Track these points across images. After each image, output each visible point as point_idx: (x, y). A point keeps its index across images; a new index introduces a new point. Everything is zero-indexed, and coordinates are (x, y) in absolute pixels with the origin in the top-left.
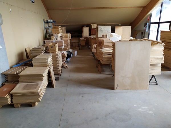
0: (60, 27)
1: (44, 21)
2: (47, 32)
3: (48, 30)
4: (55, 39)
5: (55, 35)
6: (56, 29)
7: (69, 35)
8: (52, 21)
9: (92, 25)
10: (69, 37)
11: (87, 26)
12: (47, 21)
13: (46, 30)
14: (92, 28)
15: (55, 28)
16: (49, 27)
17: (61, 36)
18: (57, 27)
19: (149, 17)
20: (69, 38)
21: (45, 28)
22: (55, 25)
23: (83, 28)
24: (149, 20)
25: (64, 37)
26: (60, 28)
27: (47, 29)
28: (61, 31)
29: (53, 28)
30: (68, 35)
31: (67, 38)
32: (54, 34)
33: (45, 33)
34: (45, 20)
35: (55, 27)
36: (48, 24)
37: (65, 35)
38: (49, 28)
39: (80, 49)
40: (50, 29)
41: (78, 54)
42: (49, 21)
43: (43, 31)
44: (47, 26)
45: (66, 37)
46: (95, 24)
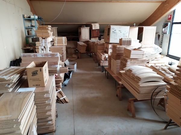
0: (50, 26)
1: (24, 17)
2: (28, 34)
3: (30, 32)
4: (43, 48)
5: (42, 41)
6: (43, 31)
7: (64, 39)
8: (36, 17)
9: (92, 24)
10: (64, 42)
11: (87, 25)
12: (29, 17)
13: (28, 32)
14: (93, 29)
15: (43, 28)
16: (33, 26)
17: (52, 40)
18: (44, 26)
19: (171, 15)
20: (64, 44)
21: (26, 28)
22: (43, 25)
23: (81, 28)
24: (170, 19)
25: (56, 42)
26: (50, 29)
27: (28, 30)
28: (51, 33)
29: (39, 28)
30: (62, 39)
31: (62, 44)
32: (40, 39)
33: (25, 36)
34: (26, 16)
35: (42, 26)
36: (31, 22)
37: (58, 40)
38: (32, 28)
39: (78, 58)
40: (34, 29)
41: (77, 68)
42: (32, 17)
43: (22, 32)
44: (28, 24)
45: (60, 42)
46: (96, 24)
